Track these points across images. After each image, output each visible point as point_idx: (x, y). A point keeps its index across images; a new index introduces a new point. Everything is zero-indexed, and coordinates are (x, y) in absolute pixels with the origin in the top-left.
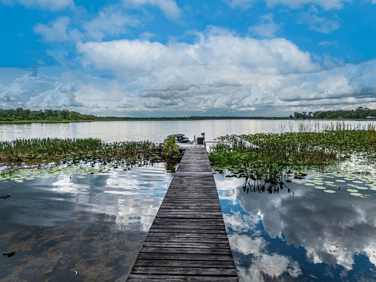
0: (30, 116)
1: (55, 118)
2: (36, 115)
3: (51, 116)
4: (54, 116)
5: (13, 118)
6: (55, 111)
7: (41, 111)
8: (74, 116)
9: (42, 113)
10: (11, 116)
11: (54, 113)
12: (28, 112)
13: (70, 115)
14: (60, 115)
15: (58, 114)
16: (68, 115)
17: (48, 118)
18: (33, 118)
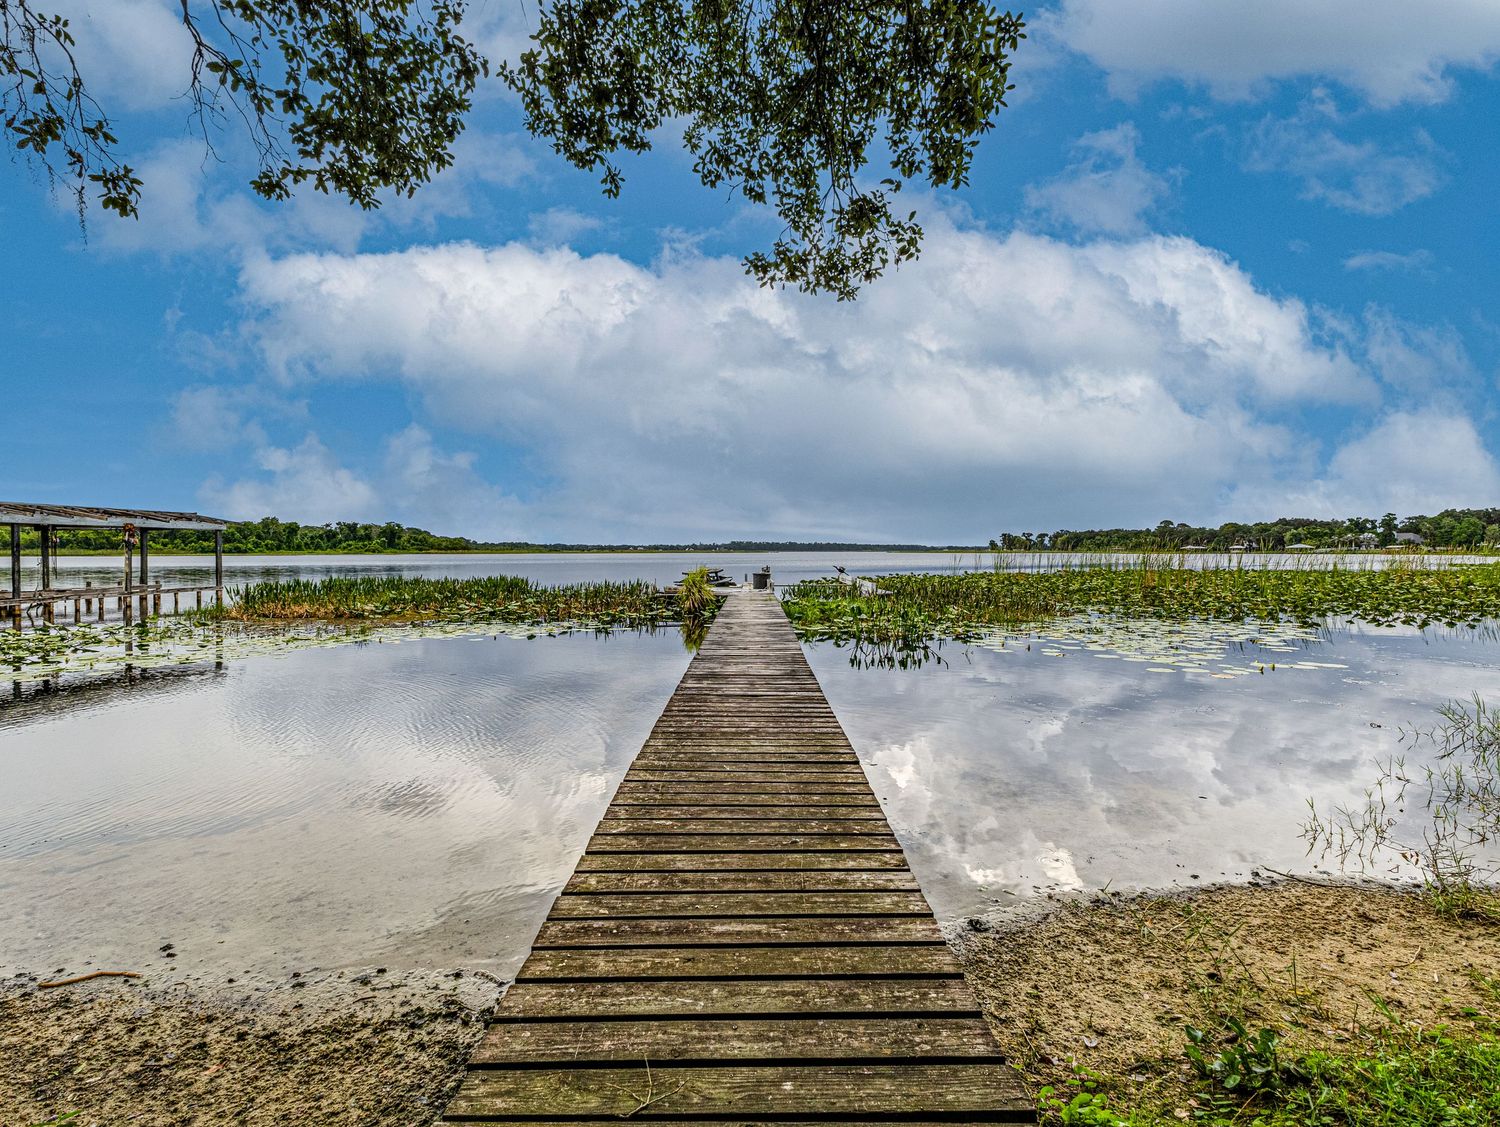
0: (297, 540)
1: (365, 546)
2: (312, 538)
3: (355, 539)
4: (361, 539)
5: (250, 546)
6: (366, 528)
7: (328, 525)
8: (416, 540)
9: (331, 531)
10: (245, 537)
11: (362, 532)
12: (293, 529)
13: (405, 537)
14: (379, 537)
15: (374, 534)
16: (400, 538)
17: (344, 545)
18: (306, 544)
